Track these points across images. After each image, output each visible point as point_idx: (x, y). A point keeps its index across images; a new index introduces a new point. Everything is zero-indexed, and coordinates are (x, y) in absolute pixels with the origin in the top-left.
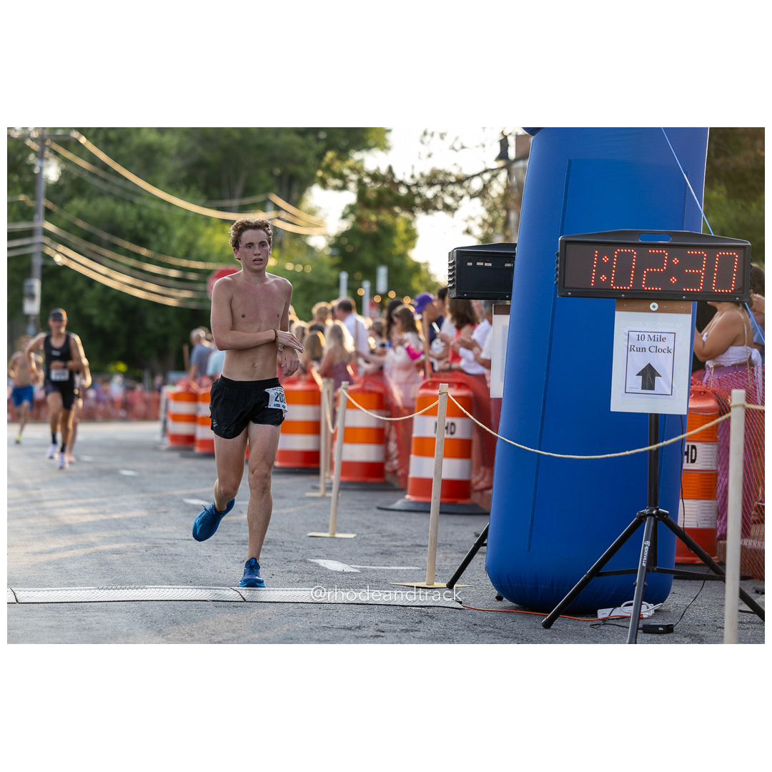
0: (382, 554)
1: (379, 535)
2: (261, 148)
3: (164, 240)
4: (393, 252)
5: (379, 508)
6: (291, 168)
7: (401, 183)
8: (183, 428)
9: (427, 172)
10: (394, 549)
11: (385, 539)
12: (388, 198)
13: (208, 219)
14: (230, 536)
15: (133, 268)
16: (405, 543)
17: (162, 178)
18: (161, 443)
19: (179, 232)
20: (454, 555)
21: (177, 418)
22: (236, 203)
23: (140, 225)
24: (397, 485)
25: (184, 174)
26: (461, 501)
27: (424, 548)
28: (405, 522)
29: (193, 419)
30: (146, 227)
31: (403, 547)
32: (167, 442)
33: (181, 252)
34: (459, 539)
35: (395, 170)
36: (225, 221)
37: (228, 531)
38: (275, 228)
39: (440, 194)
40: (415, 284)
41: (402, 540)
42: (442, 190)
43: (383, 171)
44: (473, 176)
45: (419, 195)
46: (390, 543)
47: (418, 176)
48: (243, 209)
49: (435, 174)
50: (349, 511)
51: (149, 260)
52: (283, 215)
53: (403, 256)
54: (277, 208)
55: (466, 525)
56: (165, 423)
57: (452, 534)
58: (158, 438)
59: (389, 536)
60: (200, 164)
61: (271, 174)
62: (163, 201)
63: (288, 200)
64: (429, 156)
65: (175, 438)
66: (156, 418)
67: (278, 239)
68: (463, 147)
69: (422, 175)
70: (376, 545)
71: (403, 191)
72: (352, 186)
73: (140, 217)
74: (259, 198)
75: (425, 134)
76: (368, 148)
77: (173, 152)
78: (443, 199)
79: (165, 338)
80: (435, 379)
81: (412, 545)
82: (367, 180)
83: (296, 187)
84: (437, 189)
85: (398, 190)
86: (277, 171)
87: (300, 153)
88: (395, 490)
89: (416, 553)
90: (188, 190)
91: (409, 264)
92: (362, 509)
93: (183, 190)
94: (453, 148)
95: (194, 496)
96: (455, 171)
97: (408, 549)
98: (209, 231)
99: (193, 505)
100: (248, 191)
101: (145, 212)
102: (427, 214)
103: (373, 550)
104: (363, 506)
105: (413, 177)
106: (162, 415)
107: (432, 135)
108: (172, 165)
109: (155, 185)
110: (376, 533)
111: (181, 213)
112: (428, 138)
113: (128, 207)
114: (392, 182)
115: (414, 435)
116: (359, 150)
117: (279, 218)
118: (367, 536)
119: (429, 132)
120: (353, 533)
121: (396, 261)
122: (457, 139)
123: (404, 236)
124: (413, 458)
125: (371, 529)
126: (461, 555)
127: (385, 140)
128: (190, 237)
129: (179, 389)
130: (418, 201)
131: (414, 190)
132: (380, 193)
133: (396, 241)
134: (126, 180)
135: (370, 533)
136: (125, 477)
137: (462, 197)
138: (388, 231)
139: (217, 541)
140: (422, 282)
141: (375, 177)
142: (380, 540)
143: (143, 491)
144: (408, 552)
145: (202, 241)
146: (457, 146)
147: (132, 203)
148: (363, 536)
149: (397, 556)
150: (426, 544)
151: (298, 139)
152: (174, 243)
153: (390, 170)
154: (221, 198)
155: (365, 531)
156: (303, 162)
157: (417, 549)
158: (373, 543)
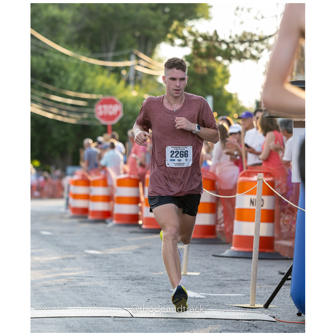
0: (218, 285)
1: (216, 273)
2: (127, 18)
3: (64, 80)
4: (214, 87)
5: (214, 256)
6: (147, 32)
7: (223, 41)
8: (81, 204)
9: (240, 34)
10: (226, 282)
11: (220, 276)
12: (214, 51)
13: (92, 65)
14: (118, 274)
15: (44, 98)
16: (233, 278)
17: (62, 39)
18: (65, 213)
19: (74, 75)
20: (266, 286)
21: (76, 197)
22: (111, 55)
23: (48, 70)
24: (224, 240)
25: (76, 36)
26: (267, 251)
27: (246, 282)
28: (232, 264)
29: (87, 197)
30: (52, 72)
31: (232, 281)
32: (70, 213)
33: (75, 87)
34: (269, 275)
35: (218, 33)
36: (104, 67)
37: (116, 271)
38: (136, 71)
39: (248, 48)
40: (229, 107)
41: (231, 277)
42: (250, 46)
43: (211, 33)
44: (270, 36)
45: (234, 49)
46: (223, 279)
47: (234, 37)
48: (115, 59)
49: (244, 35)
50: (194, 257)
51: (54, 93)
52: (142, 63)
53: (221, 89)
54: (138, 58)
55: (272, 266)
56: (68, 200)
57: (264, 272)
58: (63, 210)
59: (222, 274)
60: (87, 30)
61: (134, 36)
62: (63, 54)
63: (145, 53)
64: (242, 23)
65: (75, 210)
66: (61, 197)
67: (138, 78)
68: (263, 17)
69: (236, 36)
70: (214, 280)
71: (224, 47)
72: (190, 44)
73: (48, 65)
74: (126, 52)
75: (238, 9)
76: (197, 18)
77: (69, 22)
78: (250, 52)
79: (65, 144)
80: (249, 170)
81: (238, 280)
82: (200, 40)
83: (150, 44)
84: (247, 44)
85: (221, 45)
86: (138, 34)
87: (153, 22)
88: (223, 243)
89: (241, 285)
90: (79, 47)
91: (225, 94)
92: (202, 256)
93: (76, 46)
94: (256, 18)
95: (91, 248)
96: (258, 33)
97: (235, 282)
98: (93, 74)
99: (91, 254)
100: (119, 47)
101: (51, 61)
102: (240, 61)
103: (212, 283)
104: (203, 254)
105: (230, 37)
106: (65, 195)
107: (242, 9)
108: (68, 30)
109: (57, 43)
110: (213, 272)
111: (75, 61)
112: (239, 11)
113: (40, 58)
114: (217, 41)
115: (237, 207)
116: (191, 19)
117: (139, 65)
118: (207, 274)
119: (240, 8)
120: (198, 272)
121: (216, 92)
122: (258, 12)
123: (221, 76)
124: (236, 223)
125: (210, 269)
126: (270, 286)
127: (208, 12)
128: (81, 78)
129: (76, 177)
130: (233, 53)
131: (231, 45)
132: (208, 48)
133: (217, 79)
134: (39, 40)
135: (210, 272)
136: (44, 236)
137: (262, 50)
138: (212, 72)
139: (110, 277)
140: (234, 106)
141: (205, 38)
142: (216, 277)
143: (58, 245)
144: (235, 284)
145: (88, 81)
146: (259, 17)
147: (42, 55)
148: (204, 274)
149: (228, 287)
150: (247, 279)
151: (151, 13)
152: (70, 82)
153: (215, 33)
154: (101, 52)
155: (206, 271)
156: (154, 28)
157: (241, 282)
158: (212, 278)
